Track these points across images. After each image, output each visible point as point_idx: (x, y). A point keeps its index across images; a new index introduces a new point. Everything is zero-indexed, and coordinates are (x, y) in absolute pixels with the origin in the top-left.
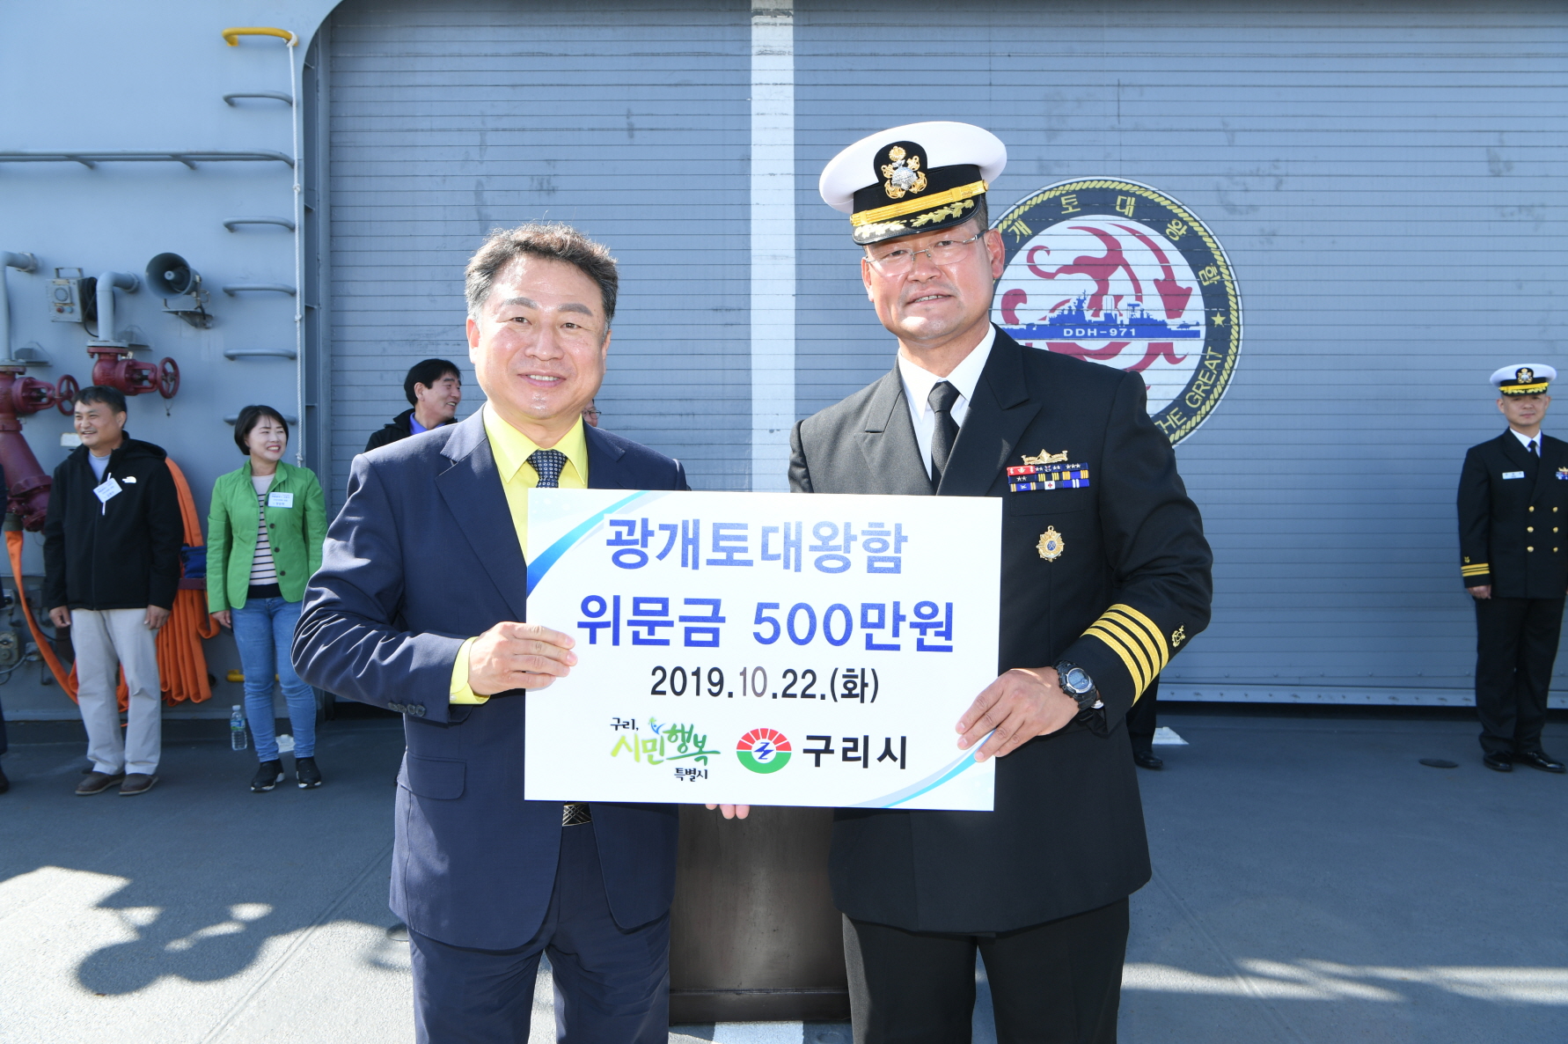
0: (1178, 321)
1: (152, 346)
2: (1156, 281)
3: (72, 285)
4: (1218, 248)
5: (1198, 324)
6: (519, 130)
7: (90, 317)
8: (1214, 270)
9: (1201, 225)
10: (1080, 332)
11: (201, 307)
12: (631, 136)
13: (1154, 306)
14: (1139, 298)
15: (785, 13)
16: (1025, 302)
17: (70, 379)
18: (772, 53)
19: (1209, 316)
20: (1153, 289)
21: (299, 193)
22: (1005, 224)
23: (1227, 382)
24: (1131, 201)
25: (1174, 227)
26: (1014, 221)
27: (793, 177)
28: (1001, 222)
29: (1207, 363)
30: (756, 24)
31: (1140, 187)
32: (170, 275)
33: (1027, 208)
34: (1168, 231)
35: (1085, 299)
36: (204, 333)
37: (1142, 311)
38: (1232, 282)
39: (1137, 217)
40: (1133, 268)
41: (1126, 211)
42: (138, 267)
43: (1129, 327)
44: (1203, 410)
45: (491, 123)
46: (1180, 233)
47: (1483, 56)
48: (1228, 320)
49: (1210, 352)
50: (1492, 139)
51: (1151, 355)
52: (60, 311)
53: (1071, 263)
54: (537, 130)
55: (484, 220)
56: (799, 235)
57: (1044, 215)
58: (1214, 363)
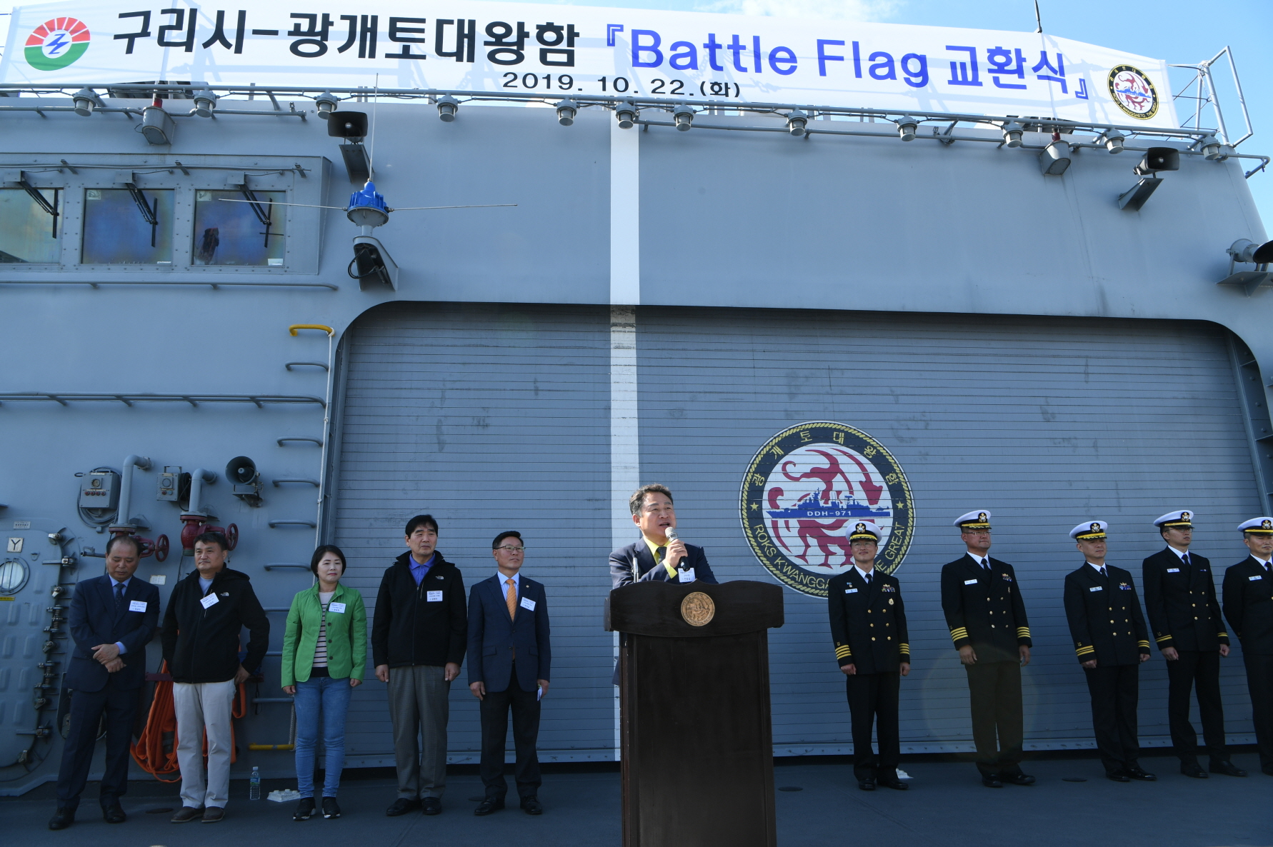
0: (876, 506)
1: (220, 518)
2: (861, 482)
3: (174, 477)
4: (895, 462)
5: (888, 508)
6: (466, 389)
7: (184, 498)
8: (894, 475)
9: (884, 449)
10: (818, 514)
11: (257, 492)
12: (537, 394)
13: (861, 497)
14: (852, 492)
15: (631, 325)
16: (783, 495)
17: (165, 538)
18: (623, 348)
19: (894, 503)
20: (860, 487)
21: (327, 423)
22: (768, 448)
23: (909, 543)
24: (842, 435)
25: (869, 450)
26: (773, 446)
27: (637, 420)
28: (765, 447)
29: (896, 532)
30: (613, 331)
31: (847, 427)
32: (241, 471)
33: (780, 439)
34: (865, 452)
35: (819, 493)
36: (256, 510)
37: (854, 500)
38: (906, 483)
39: (845, 444)
40: (846, 474)
41: (839, 441)
43: (847, 510)
44: (896, 561)
45: (449, 385)
46: (873, 454)
47: (1030, 356)
48: (905, 506)
49: (897, 525)
50: (1042, 401)
52: (164, 493)
53: (809, 471)
54: (477, 389)
55: (441, 444)
56: (640, 454)
57: (790, 443)
58: (900, 532)
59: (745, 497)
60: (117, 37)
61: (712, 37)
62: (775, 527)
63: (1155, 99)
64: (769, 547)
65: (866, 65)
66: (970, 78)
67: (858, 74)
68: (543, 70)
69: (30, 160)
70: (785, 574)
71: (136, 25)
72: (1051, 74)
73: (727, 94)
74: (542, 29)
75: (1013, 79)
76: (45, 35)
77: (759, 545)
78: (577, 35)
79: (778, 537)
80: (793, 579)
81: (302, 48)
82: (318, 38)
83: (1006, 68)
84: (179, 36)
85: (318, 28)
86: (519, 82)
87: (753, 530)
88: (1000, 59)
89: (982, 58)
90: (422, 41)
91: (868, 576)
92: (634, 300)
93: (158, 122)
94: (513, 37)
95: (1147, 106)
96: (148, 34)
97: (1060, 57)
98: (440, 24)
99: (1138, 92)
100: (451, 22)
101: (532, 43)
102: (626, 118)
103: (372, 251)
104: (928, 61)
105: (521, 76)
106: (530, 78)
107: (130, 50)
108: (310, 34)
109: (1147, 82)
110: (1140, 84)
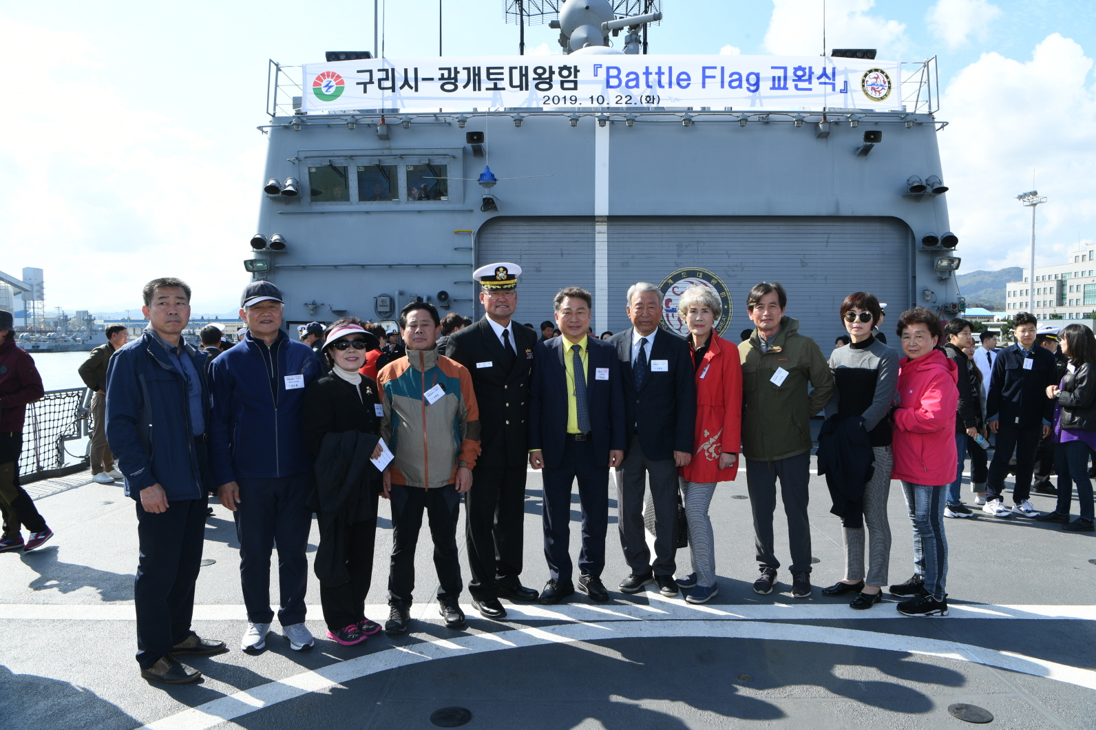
4: (725, 287)
5: (720, 308)
6: (531, 254)
8: (724, 293)
9: (721, 280)
11: (449, 304)
12: (562, 256)
15: (605, 222)
16: (672, 301)
18: (601, 233)
19: (723, 305)
22: (666, 280)
24: (701, 274)
25: (713, 281)
26: (669, 279)
27: (607, 267)
29: (722, 319)
30: (597, 225)
31: (704, 270)
32: (443, 297)
33: (672, 276)
34: (711, 282)
38: (730, 296)
39: (703, 278)
41: (699, 277)
42: (435, 294)
45: (523, 252)
46: (715, 282)
48: (728, 307)
49: (723, 315)
50: (802, 257)
54: (536, 254)
56: (608, 283)
57: (677, 278)
58: (724, 319)
60: (358, 84)
61: (647, 68)
62: (667, 316)
63: (889, 88)
64: (664, 325)
65: (727, 79)
66: (782, 85)
67: (722, 86)
68: (562, 93)
69: (331, 154)
71: (365, 77)
72: (827, 81)
73: (653, 103)
74: (561, 69)
75: (806, 85)
76: (322, 81)
78: (579, 71)
79: (669, 321)
81: (447, 87)
82: (453, 81)
83: (802, 78)
84: (388, 84)
85: (453, 76)
86: (550, 101)
88: (800, 73)
89: (790, 73)
90: (502, 79)
92: (606, 213)
93: (385, 132)
94: (547, 75)
95: (883, 92)
96: (373, 83)
97: (834, 70)
98: (511, 69)
99: (879, 85)
100: (516, 68)
101: (556, 78)
102: (602, 122)
103: (490, 199)
104: (761, 76)
105: (551, 98)
106: (556, 98)
107: (365, 91)
108: (449, 79)
109: (887, 77)
110: (882, 79)
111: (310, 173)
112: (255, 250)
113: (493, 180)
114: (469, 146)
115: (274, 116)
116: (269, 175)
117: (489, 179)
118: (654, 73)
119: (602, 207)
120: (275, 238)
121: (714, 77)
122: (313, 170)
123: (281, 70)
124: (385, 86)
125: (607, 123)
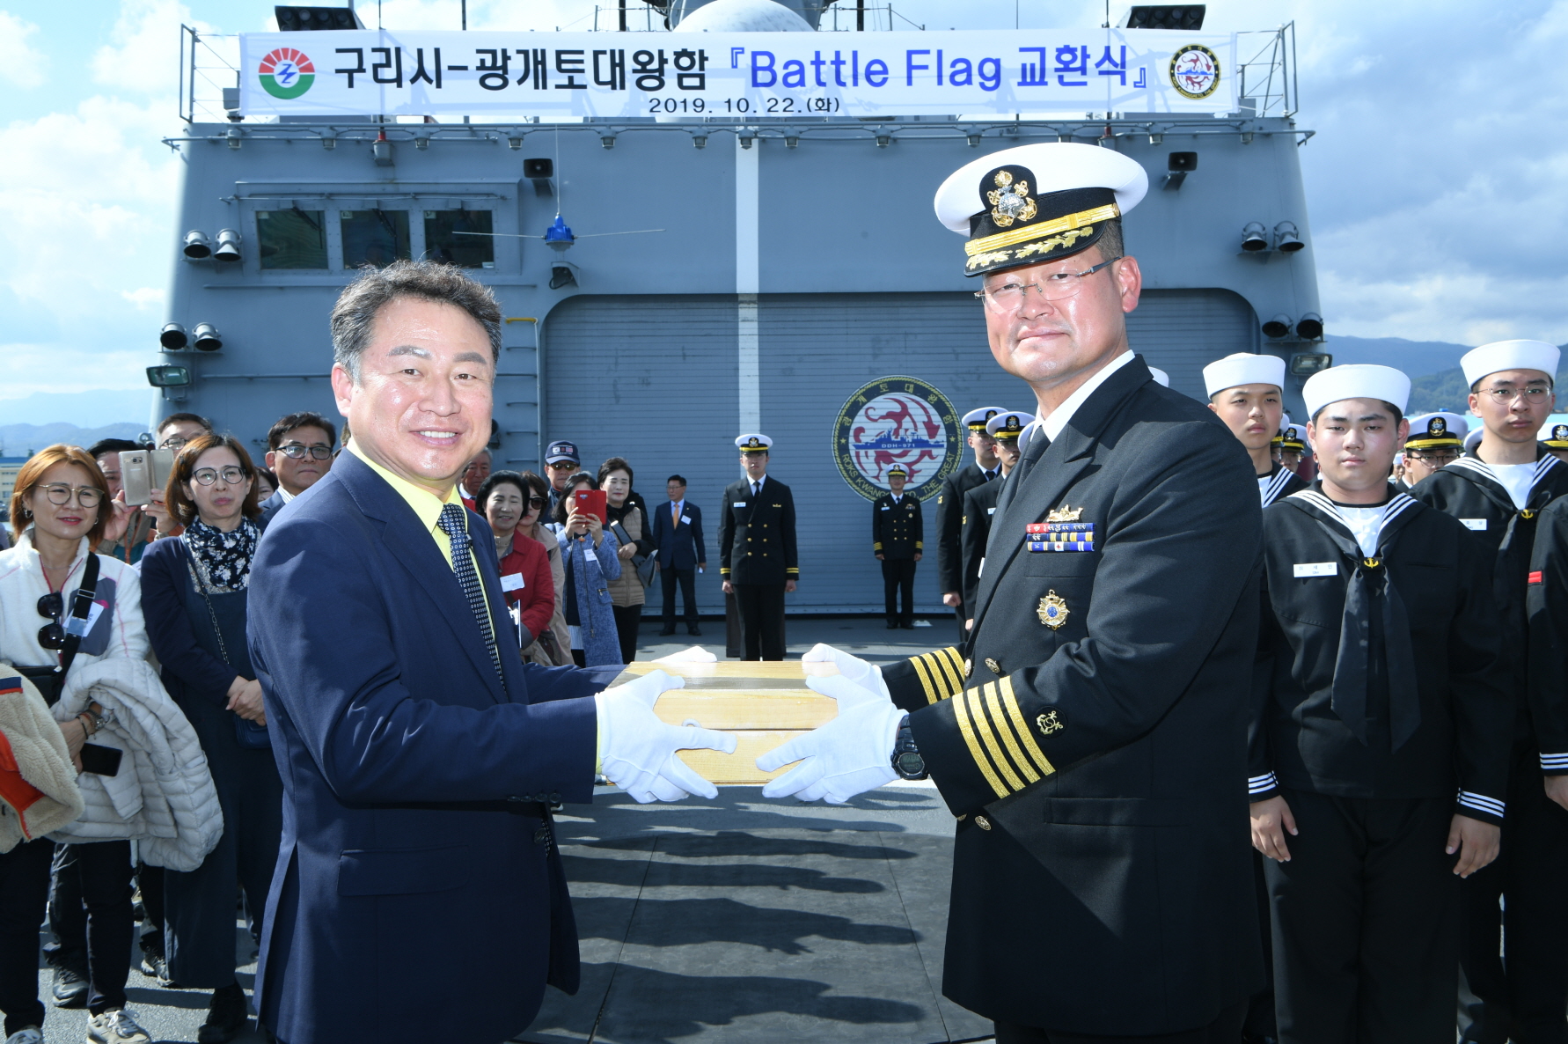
0: (934, 440)
2: (924, 422)
4: (952, 407)
5: (943, 442)
6: (633, 357)
8: (950, 417)
9: (944, 397)
10: (890, 446)
12: (684, 359)
13: (923, 433)
14: (916, 430)
15: (754, 302)
16: (865, 432)
18: (748, 321)
19: (948, 437)
20: (923, 426)
21: (539, 390)
22: (854, 397)
23: (956, 467)
24: (912, 386)
25: (932, 398)
26: (859, 396)
27: (758, 377)
29: (947, 459)
30: (741, 308)
31: (916, 379)
33: (864, 390)
34: (929, 400)
35: (892, 431)
37: (917, 436)
38: (958, 422)
39: (915, 393)
40: (914, 417)
41: (910, 391)
43: (911, 443)
45: (620, 353)
46: (934, 400)
48: (957, 440)
49: (949, 454)
51: (922, 456)
53: (885, 414)
54: (641, 356)
55: (617, 398)
56: (761, 403)
57: (872, 393)
58: (950, 459)
59: (837, 434)
60: (338, 71)
61: (818, 54)
62: (858, 456)
63: (1217, 76)
64: (852, 471)
65: (947, 71)
66: (1037, 79)
67: (940, 82)
68: (680, 95)
69: (295, 189)
70: (863, 490)
71: (351, 61)
72: (1112, 68)
73: (828, 110)
74: (678, 55)
75: (1076, 77)
76: (274, 63)
77: (846, 469)
78: (707, 59)
79: (860, 463)
80: (869, 493)
81: (489, 82)
82: (500, 72)
83: (1071, 66)
84: (390, 73)
85: (499, 63)
86: (661, 108)
87: (842, 459)
88: (1067, 57)
89: (1051, 58)
90: (582, 71)
91: (898, 499)
92: (755, 289)
93: (386, 155)
94: (655, 65)
95: (1206, 85)
96: (364, 71)
97: (1123, 49)
98: (596, 54)
99: (1199, 71)
100: (604, 52)
101: (670, 69)
102: (746, 141)
103: (564, 269)
104: (1003, 64)
105: (663, 101)
106: (671, 103)
107: (351, 85)
108: (494, 69)
109: (1213, 58)
110: (1204, 62)
111: (259, 221)
112: (165, 349)
113: (570, 236)
114: (529, 181)
115: (190, 121)
116: (187, 223)
117: (562, 238)
118: (828, 63)
119: (748, 280)
120: (201, 331)
121: (926, 67)
122: (265, 216)
123: (199, 41)
124: (386, 77)
125: (755, 142)
